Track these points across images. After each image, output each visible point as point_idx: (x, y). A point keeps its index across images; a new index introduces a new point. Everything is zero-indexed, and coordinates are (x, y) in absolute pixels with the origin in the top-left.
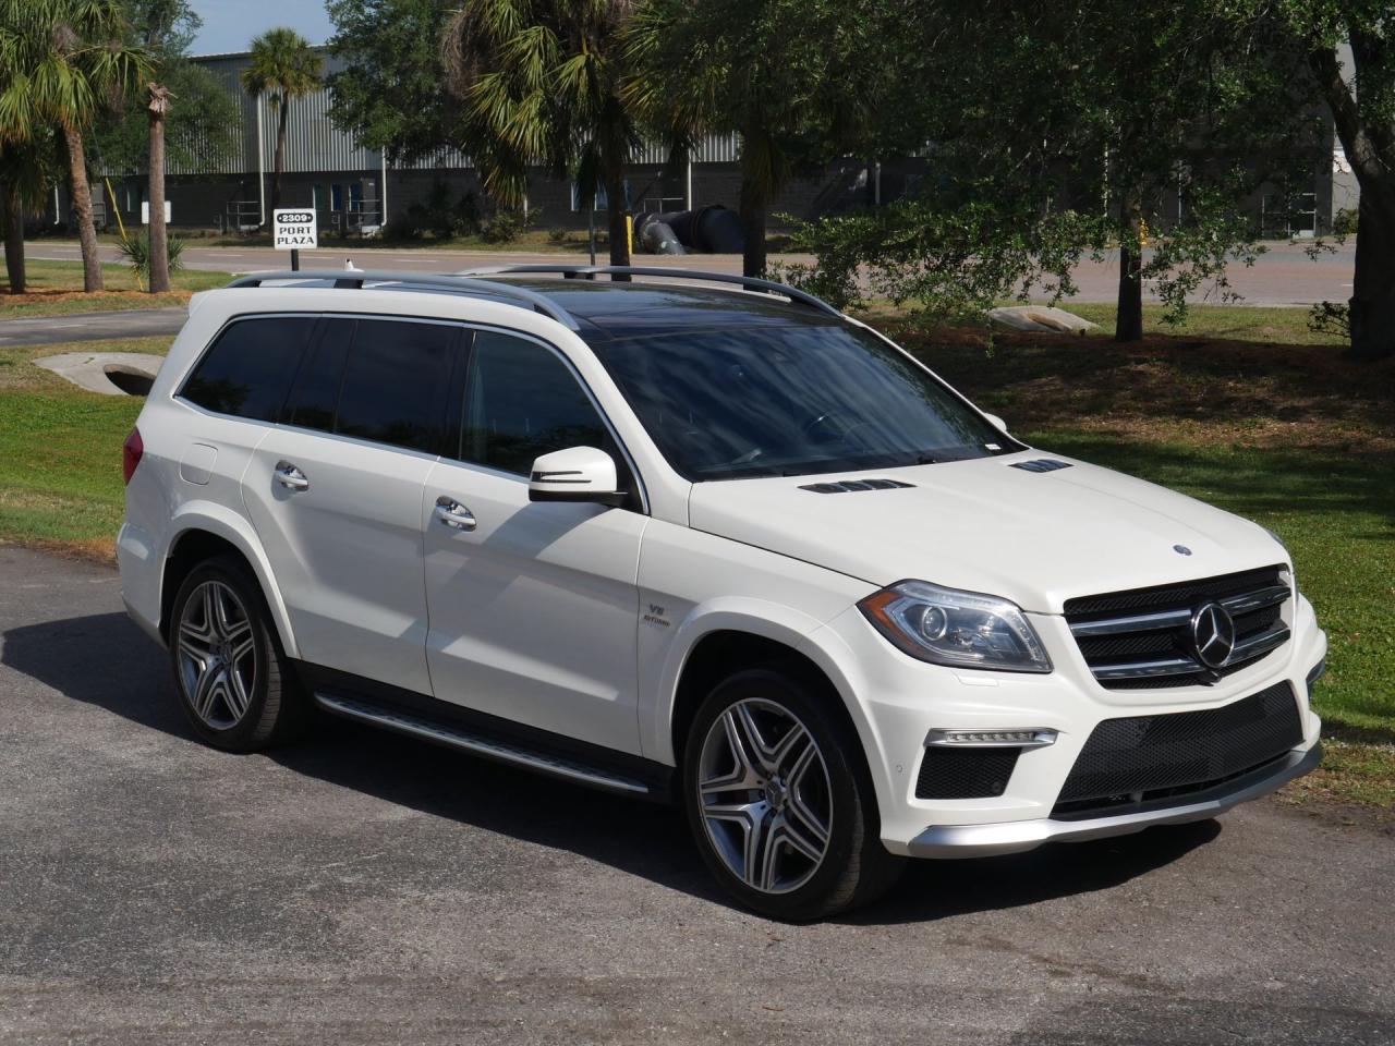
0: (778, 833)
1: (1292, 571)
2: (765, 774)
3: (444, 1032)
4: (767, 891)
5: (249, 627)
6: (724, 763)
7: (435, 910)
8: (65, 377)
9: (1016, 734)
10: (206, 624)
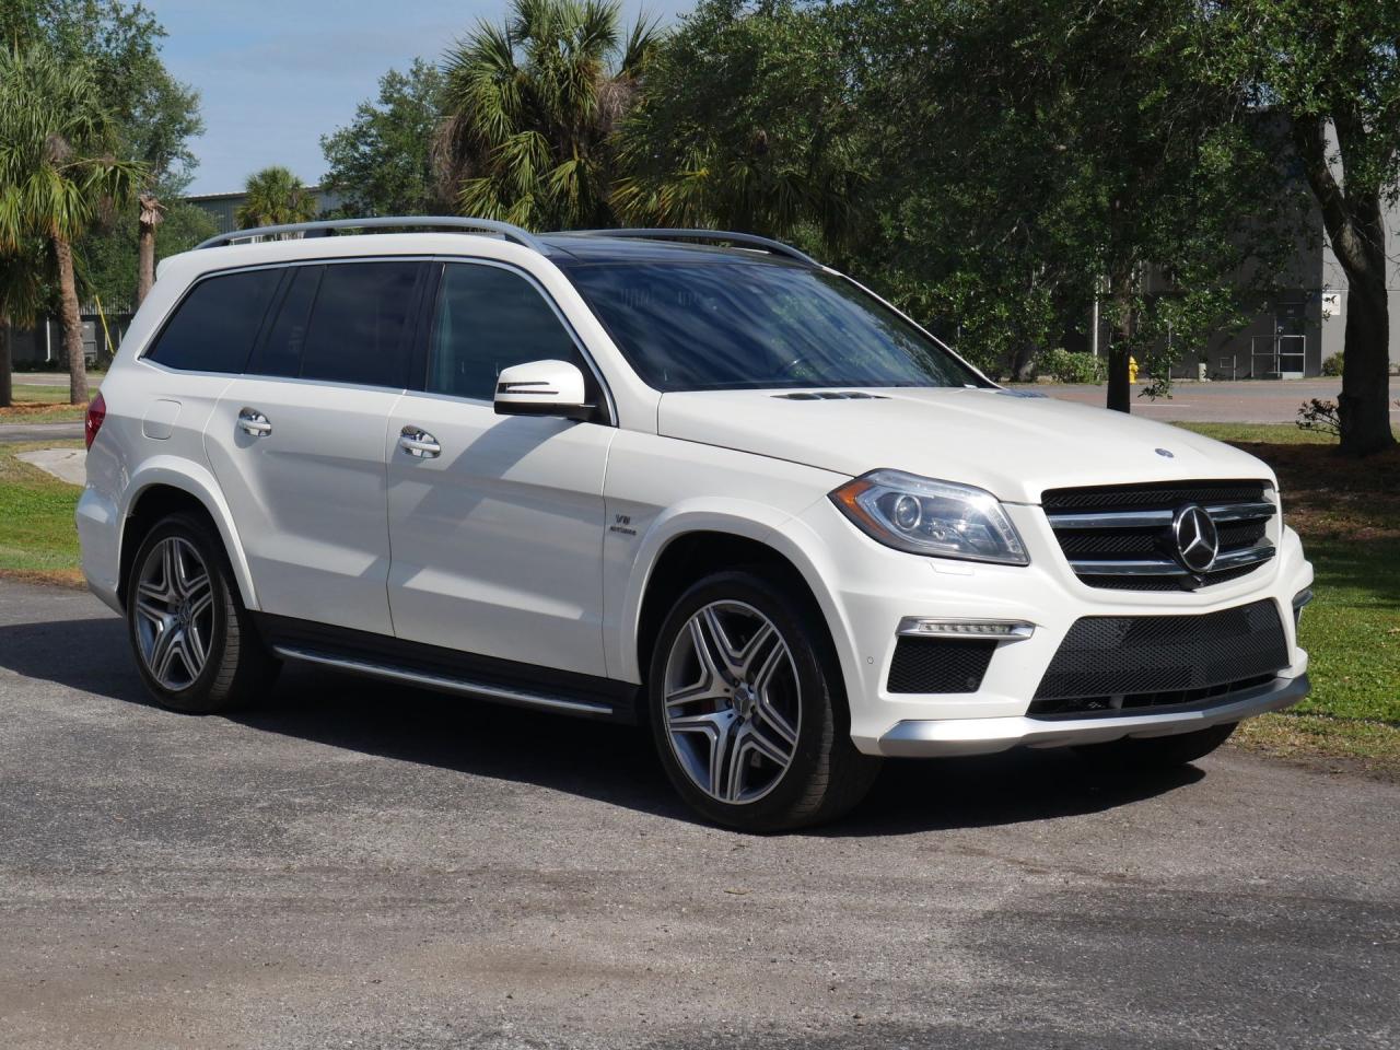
0: (744, 741)
1: (1277, 488)
2: (733, 681)
3: (390, 907)
4: (734, 802)
5: (208, 581)
6: (691, 672)
7: (388, 823)
8: (46, 470)
9: (992, 625)
10: (164, 584)
